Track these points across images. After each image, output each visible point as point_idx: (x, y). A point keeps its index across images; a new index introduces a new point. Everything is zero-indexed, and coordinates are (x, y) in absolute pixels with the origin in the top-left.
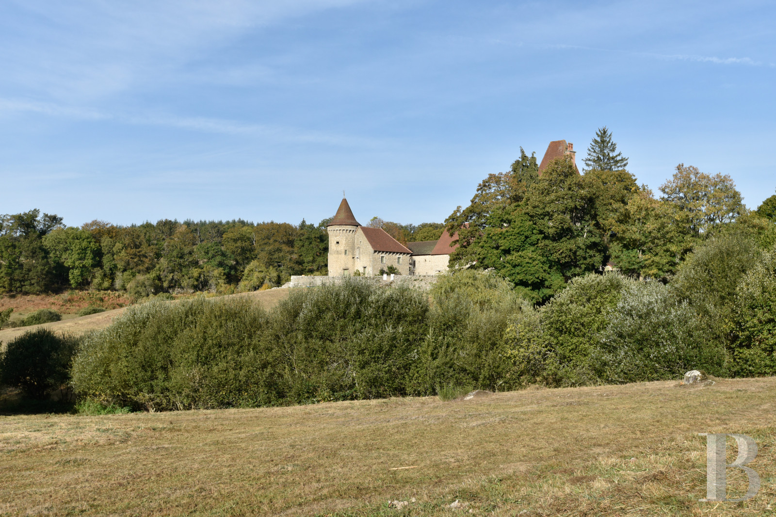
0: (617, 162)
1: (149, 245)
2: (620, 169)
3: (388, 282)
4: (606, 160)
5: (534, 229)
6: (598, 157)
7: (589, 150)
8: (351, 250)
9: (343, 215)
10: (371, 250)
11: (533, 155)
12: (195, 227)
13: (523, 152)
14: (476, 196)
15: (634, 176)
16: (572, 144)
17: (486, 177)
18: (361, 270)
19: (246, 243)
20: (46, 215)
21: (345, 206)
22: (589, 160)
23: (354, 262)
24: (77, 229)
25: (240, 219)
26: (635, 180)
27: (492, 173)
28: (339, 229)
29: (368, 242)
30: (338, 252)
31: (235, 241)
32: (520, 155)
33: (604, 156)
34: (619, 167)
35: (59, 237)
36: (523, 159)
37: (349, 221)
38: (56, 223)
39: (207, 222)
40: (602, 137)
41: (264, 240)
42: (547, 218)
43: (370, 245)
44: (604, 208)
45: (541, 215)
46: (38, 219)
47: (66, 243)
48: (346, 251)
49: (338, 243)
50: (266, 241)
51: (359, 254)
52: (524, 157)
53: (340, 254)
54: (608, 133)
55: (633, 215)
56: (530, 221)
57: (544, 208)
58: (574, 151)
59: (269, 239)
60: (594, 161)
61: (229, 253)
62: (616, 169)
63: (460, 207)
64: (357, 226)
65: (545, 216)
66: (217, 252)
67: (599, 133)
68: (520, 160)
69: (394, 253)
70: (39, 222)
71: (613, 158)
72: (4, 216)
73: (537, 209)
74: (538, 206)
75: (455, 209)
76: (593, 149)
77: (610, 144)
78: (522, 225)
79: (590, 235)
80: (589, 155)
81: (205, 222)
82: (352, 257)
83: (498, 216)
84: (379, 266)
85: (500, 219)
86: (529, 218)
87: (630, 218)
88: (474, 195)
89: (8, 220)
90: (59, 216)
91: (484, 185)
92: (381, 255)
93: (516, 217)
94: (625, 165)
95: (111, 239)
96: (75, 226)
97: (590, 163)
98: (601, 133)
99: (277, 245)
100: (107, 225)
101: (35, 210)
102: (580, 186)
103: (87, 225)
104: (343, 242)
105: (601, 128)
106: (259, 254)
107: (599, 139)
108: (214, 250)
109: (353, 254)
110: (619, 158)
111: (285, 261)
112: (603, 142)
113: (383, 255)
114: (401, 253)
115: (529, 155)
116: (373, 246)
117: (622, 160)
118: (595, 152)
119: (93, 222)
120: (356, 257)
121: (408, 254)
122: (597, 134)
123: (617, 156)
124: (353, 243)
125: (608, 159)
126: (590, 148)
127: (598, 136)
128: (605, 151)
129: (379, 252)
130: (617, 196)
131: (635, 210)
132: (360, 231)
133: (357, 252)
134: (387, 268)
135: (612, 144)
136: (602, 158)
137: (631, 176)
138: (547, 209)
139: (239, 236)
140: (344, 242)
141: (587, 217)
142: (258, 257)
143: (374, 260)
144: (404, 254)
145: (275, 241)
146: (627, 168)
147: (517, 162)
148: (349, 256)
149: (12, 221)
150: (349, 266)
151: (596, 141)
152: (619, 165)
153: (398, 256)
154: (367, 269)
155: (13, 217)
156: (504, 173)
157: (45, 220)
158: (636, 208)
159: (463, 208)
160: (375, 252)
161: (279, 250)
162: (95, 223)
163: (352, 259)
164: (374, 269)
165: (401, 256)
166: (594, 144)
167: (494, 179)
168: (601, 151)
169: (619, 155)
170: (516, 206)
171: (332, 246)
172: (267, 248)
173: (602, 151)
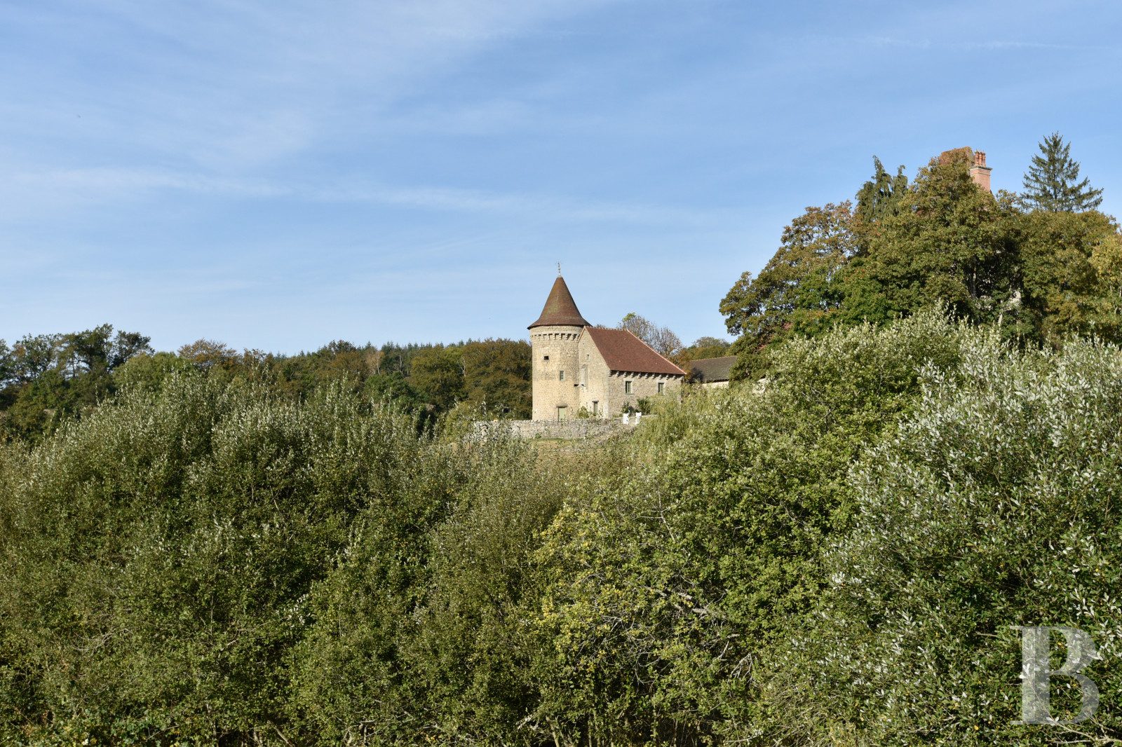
0: (1082, 198)
1: (289, 380)
2: (1087, 210)
3: (630, 429)
4: (1060, 196)
5: (889, 308)
6: (1044, 190)
7: (1027, 178)
8: (572, 371)
9: (556, 308)
10: (606, 370)
11: (900, 171)
12: (396, 354)
13: (879, 166)
14: (781, 253)
15: (1114, 219)
16: (983, 154)
17: (802, 213)
18: (590, 408)
19: (449, 374)
20: (122, 335)
21: (561, 292)
22: (1028, 197)
23: (577, 394)
24: (172, 355)
25: (470, 340)
26: (1116, 226)
27: (813, 206)
28: (548, 333)
29: (600, 355)
30: (547, 376)
31: (431, 369)
32: (874, 172)
33: (1055, 187)
34: (1085, 207)
35: (139, 368)
36: (880, 181)
37: (568, 318)
38: (139, 347)
39: (419, 345)
40: (1051, 152)
41: (479, 366)
42: (916, 283)
43: (603, 360)
44: (1038, 260)
45: (903, 277)
46: (110, 340)
47: (152, 379)
48: (561, 372)
49: (547, 358)
50: (482, 369)
51: (586, 377)
52: (882, 177)
53: (552, 378)
54: (1064, 145)
55: (1103, 275)
56: (881, 292)
57: (909, 264)
58: (987, 166)
59: (488, 366)
60: (1037, 198)
61: (419, 390)
62: (1081, 211)
63: (747, 273)
64: (582, 326)
65: (911, 280)
66: (399, 389)
67: (1046, 146)
68: (875, 182)
69: (650, 374)
70: (110, 345)
71: (1073, 191)
72: (55, 336)
73: (895, 267)
74: (896, 261)
75: (738, 278)
76: (1034, 175)
77: (1066, 165)
78: (863, 300)
79: (1011, 318)
80: (1027, 186)
81: (416, 345)
82: (572, 383)
83: (816, 287)
84: (622, 399)
85: (822, 292)
86: (880, 286)
87: (1096, 283)
88: (776, 250)
89: (60, 343)
90: (143, 335)
91: (796, 231)
92: (625, 380)
93: (852, 287)
94: (1097, 203)
95: (224, 371)
96: (168, 351)
97: (1028, 201)
98: (1049, 146)
99: (499, 376)
100: (221, 346)
101: (105, 326)
102: (983, 216)
103: (187, 348)
104: (556, 356)
105: (1049, 136)
106: (471, 391)
107: (1045, 157)
108: (394, 385)
109: (575, 378)
110: (1084, 191)
111: (513, 403)
112: (1053, 161)
113: (629, 378)
114: (664, 375)
115: (892, 172)
116: (609, 363)
117: (1091, 194)
118: (1037, 180)
119: (197, 343)
120: (580, 384)
121: (678, 376)
122: (1042, 147)
123: (1080, 186)
124: (576, 358)
125: (1065, 194)
126: (1029, 175)
127: (1044, 150)
128: (1058, 179)
129: (621, 373)
130: (1065, 234)
131: (1107, 265)
132: (586, 336)
133: (582, 374)
134: (637, 403)
135: (1070, 165)
136: (1052, 192)
137: (1108, 221)
138: (914, 266)
139: (437, 361)
140: (558, 356)
141: (1005, 282)
142: (470, 395)
143: (612, 389)
144: (671, 376)
145: (498, 368)
146: (1100, 209)
147: (869, 187)
148: (568, 383)
149: (66, 345)
150: (569, 400)
151: (1039, 161)
152: (1085, 202)
153: (658, 380)
154: (599, 405)
155: (69, 338)
156: (837, 204)
157: (121, 342)
158: (1108, 261)
159: (755, 276)
160: (613, 372)
161: (504, 383)
162: (201, 345)
163: (574, 389)
164: (611, 404)
165: (665, 380)
166: (1035, 166)
167: (818, 217)
168: (1049, 179)
169: (1085, 184)
170: (855, 266)
171: (538, 365)
172: (485, 381)
173: (1051, 178)
